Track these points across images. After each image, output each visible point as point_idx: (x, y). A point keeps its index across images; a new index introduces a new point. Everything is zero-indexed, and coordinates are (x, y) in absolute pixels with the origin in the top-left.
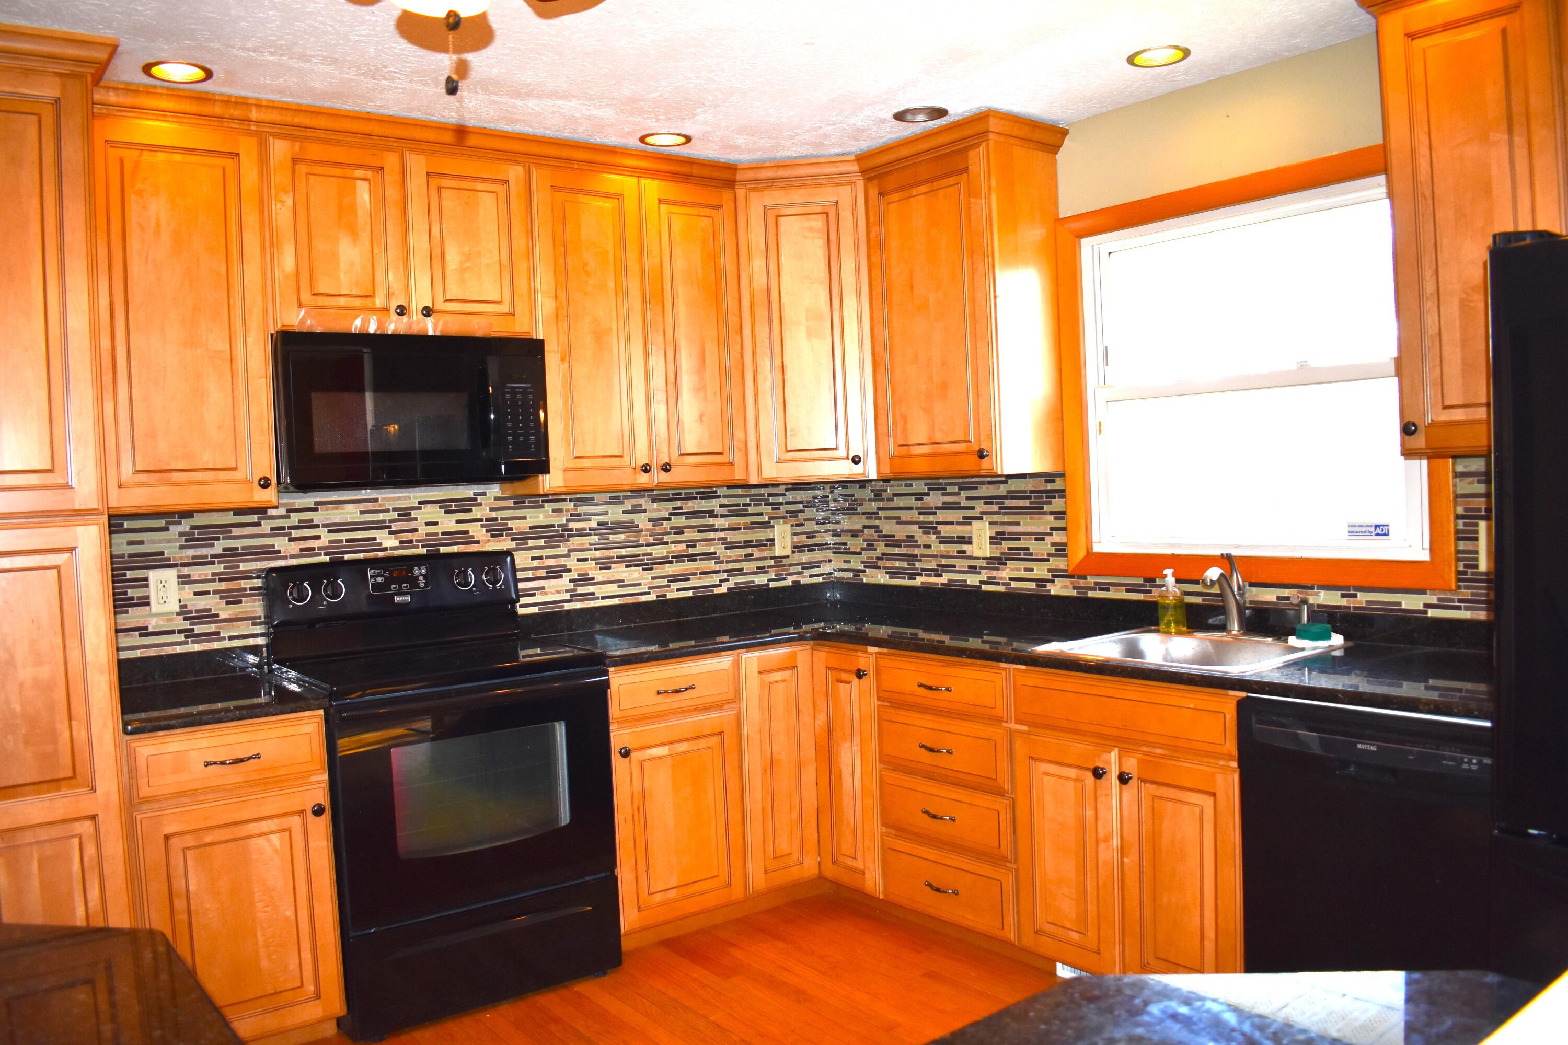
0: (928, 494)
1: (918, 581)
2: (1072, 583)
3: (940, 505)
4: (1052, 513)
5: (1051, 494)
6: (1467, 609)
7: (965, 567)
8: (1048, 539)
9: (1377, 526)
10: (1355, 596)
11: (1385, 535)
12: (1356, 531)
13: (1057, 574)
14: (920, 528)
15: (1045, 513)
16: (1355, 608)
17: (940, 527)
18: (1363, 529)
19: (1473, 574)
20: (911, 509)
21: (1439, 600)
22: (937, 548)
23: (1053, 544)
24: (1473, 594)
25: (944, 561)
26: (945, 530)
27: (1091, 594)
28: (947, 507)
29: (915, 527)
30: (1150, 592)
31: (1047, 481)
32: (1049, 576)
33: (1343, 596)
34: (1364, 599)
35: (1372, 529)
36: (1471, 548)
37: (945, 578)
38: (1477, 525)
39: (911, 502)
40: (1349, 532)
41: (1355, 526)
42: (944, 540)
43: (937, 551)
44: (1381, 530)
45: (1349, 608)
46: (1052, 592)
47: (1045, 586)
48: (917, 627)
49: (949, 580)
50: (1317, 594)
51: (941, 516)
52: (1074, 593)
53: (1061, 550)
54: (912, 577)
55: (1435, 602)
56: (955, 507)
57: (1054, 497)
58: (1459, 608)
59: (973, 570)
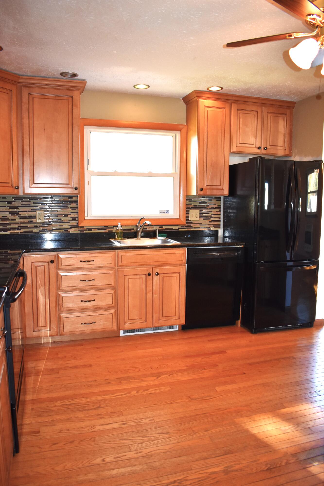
0: (14, 201)
1: (8, 232)
2: (78, 229)
3: (20, 205)
4: (71, 208)
5: (71, 202)
6: (187, 228)
7: (33, 226)
8: (69, 216)
9: (166, 211)
10: (163, 227)
11: (168, 213)
12: (161, 212)
13: (72, 226)
14: (10, 213)
15: (69, 208)
16: (163, 230)
17: (20, 213)
18: (163, 212)
19: (188, 221)
20: (5, 206)
21: (181, 227)
22: (18, 220)
23: (71, 217)
24: (188, 225)
25: (22, 225)
26: (22, 214)
27: (85, 232)
28: (23, 206)
29: (8, 213)
30: (106, 230)
31: (70, 198)
32: (69, 227)
33: (160, 227)
34: (165, 228)
35: (165, 212)
36: (188, 215)
37: (22, 230)
38: (189, 210)
39: (6, 204)
40: (160, 212)
41: (161, 211)
42: (21, 217)
43: (19, 221)
44: (167, 212)
45: (161, 230)
46: (71, 232)
47: (68, 230)
48: (8, 249)
49: (24, 231)
50: (154, 227)
51: (21, 209)
52: (79, 232)
53: (74, 219)
54: (6, 231)
55: (180, 227)
56: (28, 206)
57: (72, 203)
58: (185, 228)
59: (35, 227)
